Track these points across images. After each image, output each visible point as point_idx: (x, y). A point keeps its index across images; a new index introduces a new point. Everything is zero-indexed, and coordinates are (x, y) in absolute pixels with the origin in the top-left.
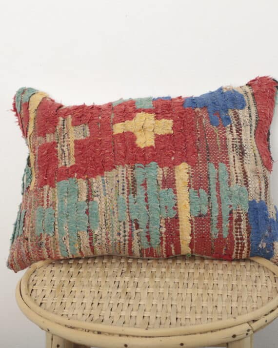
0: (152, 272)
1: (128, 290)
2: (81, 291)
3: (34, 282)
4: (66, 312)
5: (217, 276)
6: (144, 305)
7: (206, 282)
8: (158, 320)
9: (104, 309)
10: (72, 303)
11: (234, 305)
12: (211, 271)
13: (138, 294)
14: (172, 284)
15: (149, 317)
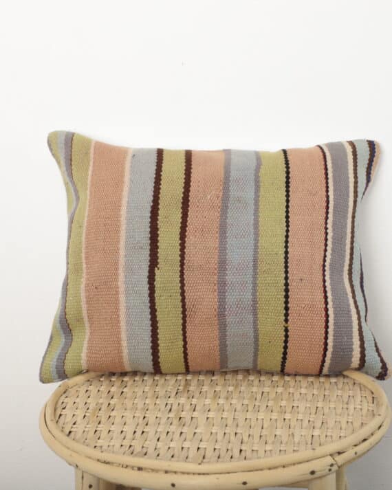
0: (215, 391)
1: (183, 414)
2: (123, 417)
3: (64, 405)
4: (100, 442)
5: (299, 396)
6: (201, 433)
7: (284, 403)
8: (217, 453)
9: (148, 439)
10: (109, 431)
11: (316, 433)
12: (291, 390)
13: (194, 420)
14: (239, 407)
15: (205, 448)
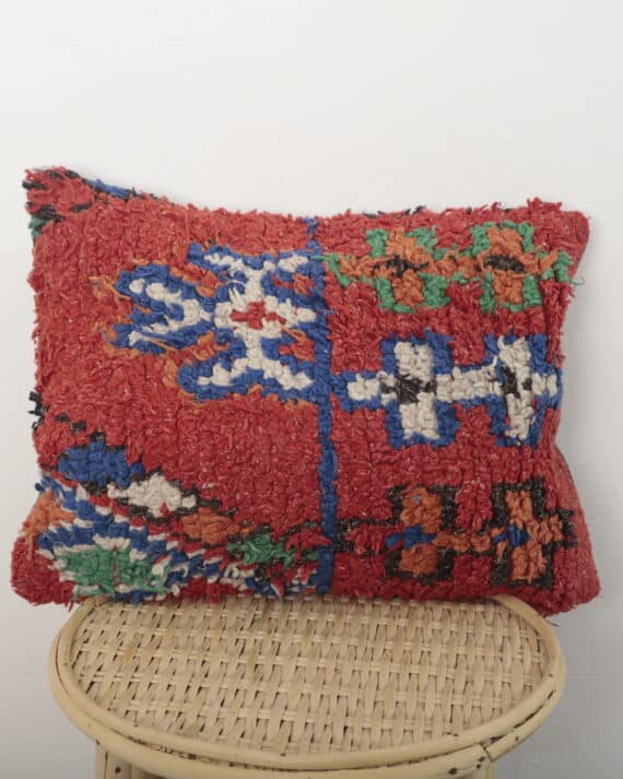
0: (309, 621)
1: (261, 659)
2: (171, 660)
3: (87, 635)
4: (135, 705)
5: (430, 635)
6: (286, 694)
7: (408, 646)
8: (310, 731)
9: (207, 702)
10: (150, 684)
11: (458, 700)
12: (419, 623)
13: (277, 670)
14: (343, 651)
15: (292, 722)
